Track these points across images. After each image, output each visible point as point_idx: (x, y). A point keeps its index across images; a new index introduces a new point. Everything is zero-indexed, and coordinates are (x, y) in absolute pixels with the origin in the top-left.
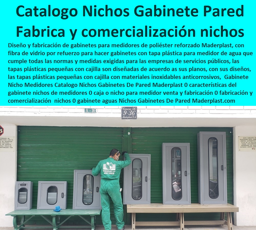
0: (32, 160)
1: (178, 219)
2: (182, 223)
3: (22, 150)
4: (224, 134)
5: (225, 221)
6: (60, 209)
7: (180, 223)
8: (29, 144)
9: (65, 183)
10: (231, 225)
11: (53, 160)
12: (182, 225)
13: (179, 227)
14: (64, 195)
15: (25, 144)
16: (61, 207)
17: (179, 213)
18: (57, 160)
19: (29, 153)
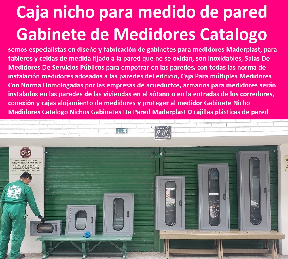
0: (60, 183)
1: (216, 246)
2: (221, 251)
3: (50, 172)
4: (267, 153)
5: (268, 249)
6: (89, 235)
7: (218, 251)
8: (56, 167)
9: (95, 207)
10: (275, 253)
11: (81, 183)
12: (221, 253)
13: (217, 255)
14: (93, 220)
15: (52, 167)
16: (91, 233)
17: (217, 240)
18: (85, 183)
19: (56, 175)
